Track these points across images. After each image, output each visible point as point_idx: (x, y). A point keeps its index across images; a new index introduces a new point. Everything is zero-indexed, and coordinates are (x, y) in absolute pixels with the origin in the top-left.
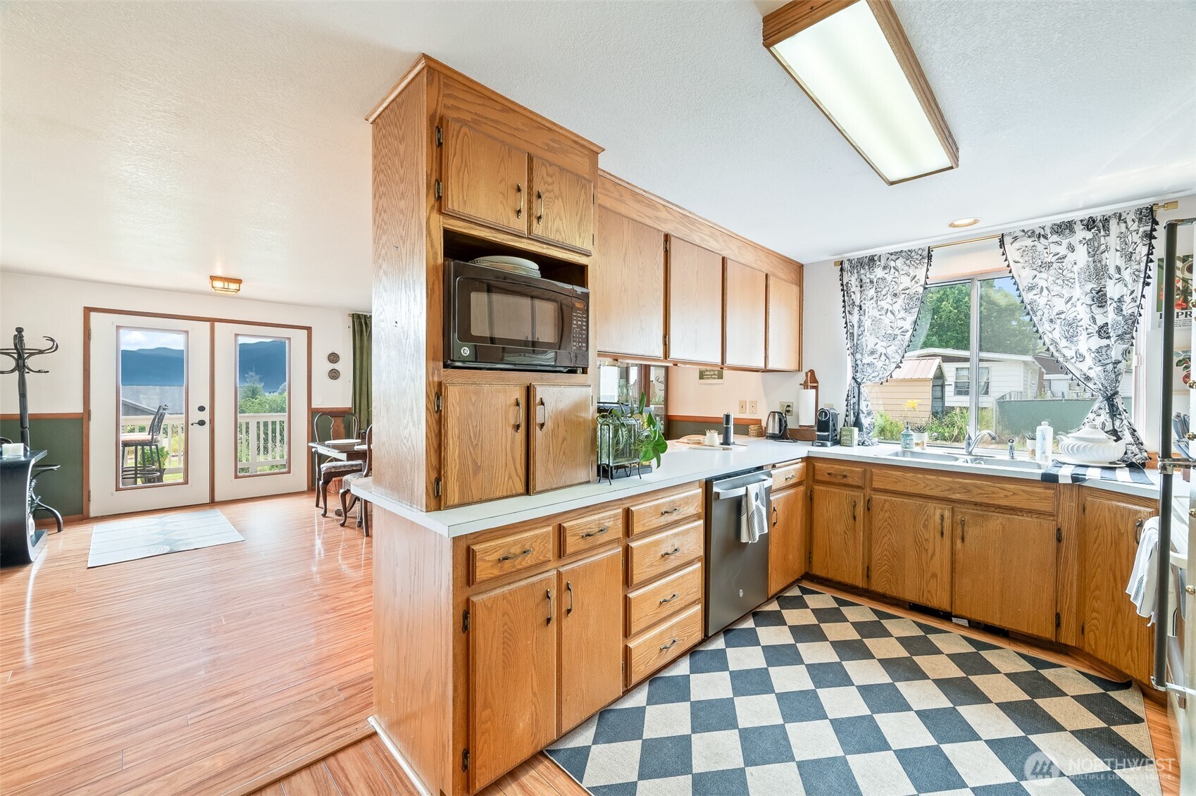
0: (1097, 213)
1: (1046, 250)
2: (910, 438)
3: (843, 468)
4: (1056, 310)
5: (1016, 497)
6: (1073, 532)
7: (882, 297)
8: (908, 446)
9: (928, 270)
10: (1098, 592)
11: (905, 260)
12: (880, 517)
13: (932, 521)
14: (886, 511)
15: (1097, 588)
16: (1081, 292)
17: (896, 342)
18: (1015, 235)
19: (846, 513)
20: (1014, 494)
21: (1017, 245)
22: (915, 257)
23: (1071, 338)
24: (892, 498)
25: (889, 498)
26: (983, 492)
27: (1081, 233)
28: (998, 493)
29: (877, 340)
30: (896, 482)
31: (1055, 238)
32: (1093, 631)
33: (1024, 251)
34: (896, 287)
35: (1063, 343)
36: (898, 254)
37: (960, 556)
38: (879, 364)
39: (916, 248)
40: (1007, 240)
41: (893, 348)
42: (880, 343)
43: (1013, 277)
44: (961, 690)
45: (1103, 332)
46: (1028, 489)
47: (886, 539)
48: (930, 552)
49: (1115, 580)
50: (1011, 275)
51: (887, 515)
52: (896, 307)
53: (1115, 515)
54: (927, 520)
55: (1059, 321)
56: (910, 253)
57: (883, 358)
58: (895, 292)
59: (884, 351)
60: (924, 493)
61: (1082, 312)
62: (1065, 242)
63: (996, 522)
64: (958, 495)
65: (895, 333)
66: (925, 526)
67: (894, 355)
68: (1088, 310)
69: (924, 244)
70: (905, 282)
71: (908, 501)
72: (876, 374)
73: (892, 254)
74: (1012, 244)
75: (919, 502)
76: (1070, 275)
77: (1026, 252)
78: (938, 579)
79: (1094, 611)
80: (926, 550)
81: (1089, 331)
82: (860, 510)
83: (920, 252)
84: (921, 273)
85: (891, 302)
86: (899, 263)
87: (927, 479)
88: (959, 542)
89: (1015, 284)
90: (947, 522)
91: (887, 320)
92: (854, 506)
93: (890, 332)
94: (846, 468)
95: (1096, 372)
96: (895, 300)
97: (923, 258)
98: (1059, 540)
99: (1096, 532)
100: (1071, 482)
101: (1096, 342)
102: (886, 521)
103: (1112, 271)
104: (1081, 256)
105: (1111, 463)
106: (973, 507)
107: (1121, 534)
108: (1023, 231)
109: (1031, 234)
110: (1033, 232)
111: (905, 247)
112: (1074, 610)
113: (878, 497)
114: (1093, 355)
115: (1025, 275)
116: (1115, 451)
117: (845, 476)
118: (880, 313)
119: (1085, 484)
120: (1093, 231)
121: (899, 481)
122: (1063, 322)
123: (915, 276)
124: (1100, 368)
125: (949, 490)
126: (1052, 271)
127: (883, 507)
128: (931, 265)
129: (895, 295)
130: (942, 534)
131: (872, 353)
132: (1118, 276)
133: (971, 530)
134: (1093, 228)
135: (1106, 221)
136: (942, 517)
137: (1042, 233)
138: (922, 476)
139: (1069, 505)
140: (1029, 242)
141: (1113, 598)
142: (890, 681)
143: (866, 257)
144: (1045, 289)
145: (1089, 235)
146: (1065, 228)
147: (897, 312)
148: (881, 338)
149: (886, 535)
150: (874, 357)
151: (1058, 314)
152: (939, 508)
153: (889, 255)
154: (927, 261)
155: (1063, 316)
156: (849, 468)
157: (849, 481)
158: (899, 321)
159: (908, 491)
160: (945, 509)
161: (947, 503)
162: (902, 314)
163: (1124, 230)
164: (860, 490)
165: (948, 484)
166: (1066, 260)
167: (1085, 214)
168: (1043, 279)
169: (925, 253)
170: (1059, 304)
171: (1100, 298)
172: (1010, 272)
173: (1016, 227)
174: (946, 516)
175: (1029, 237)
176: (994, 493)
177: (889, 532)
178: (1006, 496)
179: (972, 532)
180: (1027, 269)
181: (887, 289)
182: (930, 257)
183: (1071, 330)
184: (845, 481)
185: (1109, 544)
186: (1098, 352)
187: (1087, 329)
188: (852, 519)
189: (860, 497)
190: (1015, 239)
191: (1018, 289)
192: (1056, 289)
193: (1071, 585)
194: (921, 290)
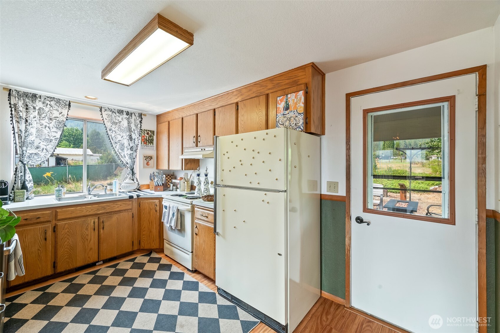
0: (130, 111)
1: (115, 118)
2: (61, 191)
3: (36, 213)
4: (118, 140)
5: (121, 206)
6: (136, 213)
7: (42, 118)
8: (60, 195)
9: (68, 111)
10: (145, 229)
11: (55, 103)
12: (61, 233)
13: (90, 225)
14: (66, 229)
15: (144, 228)
16: (126, 135)
17: (52, 143)
18: (106, 109)
19: (39, 238)
20: (121, 205)
21: (106, 113)
22: (62, 103)
23: (123, 150)
24: (69, 222)
25: (67, 222)
26: (110, 207)
27: (125, 116)
28: (115, 206)
29: (40, 141)
30: (72, 213)
31: (118, 114)
32: (143, 241)
33: (109, 116)
34: (51, 115)
35: (120, 151)
36: (52, 99)
37: (102, 236)
38: (42, 154)
39: (63, 99)
40: (103, 110)
41: (50, 146)
42: (42, 143)
43: (104, 124)
44: (128, 281)
45: (131, 148)
46: (124, 203)
47: (66, 243)
48: (89, 240)
49: (149, 223)
50: (104, 123)
51: (66, 230)
52: (51, 125)
53: (149, 204)
54: (87, 226)
55: (119, 143)
56: (59, 100)
57: (44, 151)
58: (51, 117)
59: (45, 147)
60: (86, 214)
61: (126, 142)
62: (121, 117)
63: (115, 217)
64: (101, 211)
65: (51, 138)
66: (87, 229)
67: (50, 150)
68: (128, 141)
69: (67, 98)
70: (56, 114)
71: (78, 220)
72: (40, 159)
73: (48, 97)
74: (104, 111)
75: (83, 219)
76: (122, 128)
77: (109, 117)
78: (93, 250)
79: (144, 235)
80: (87, 240)
81: (128, 148)
82: (50, 233)
83: (65, 102)
84: (65, 111)
85: (48, 122)
86: (53, 103)
87: (87, 208)
88: (102, 231)
89: (105, 127)
90: (96, 224)
91: (46, 131)
92: (46, 233)
93: (47, 137)
94: (39, 213)
95: (129, 161)
96: (50, 122)
97: (66, 105)
98: (133, 217)
99: (144, 211)
100: (137, 197)
101: (129, 152)
102: (66, 234)
103: (133, 130)
104: (125, 123)
105: (134, 190)
106: (106, 214)
107: (151, 209)
108: (108, 108)
109: (111, 111)
110: (112, 110)
111: (57, 96)
112: (137, 238)
113: (60, 223)
114: (128, 156)
115: (108, 124)
116: (135, 186)
117: (39, 218)
118: (42, 127)
119: (140, 197)
120: (128, 116)
121: (73, 212)
122: (120, 144)
123: (62, 112)
124: (131, 160)
125: (97, 210)
126: (117, 126)
127: (64, 227)
128: (70, 110)
129: (51, 119)
130: (94, 229)
131: (38, 148)
132: (134, 132)
133: (106, 223)
134: (129, 115)
135: (131, 114)
136: (94, 223)
137: (114, 111)
138: (85, 207)
139: (135, 205)
140: (110, 113)
141: (149, 229)
142: (108, 297)
143: (31, 93)
144: (114, 131)
145: (127, 117)
146: (121, 112)
147: (51, 128)
148: (42, 140)
149: (66, 241)
150: (39, 150)
151: (119, 141)
152: (93, 219)
153: (46, 97)
154: (68, 107)
155: (120, 142)
156: (41, 213)
157: (42, 220)
158: (52, 133)
159: (78, 216)
160: (95, 219)
161: (95, 216)
162: (55, 129)
163: (135, 118)
164: (48, 223)
165: (97, 208)
166: (121, 123)
167: (127, 110)
168: (114, 128)
169: (68, 103)
170: (119, 138)
171: (131, 138)
172: (104, 122)
173: (107, 106)
174: (96, 222)
175: (110, 111)
176: (114, 207)
177: (68, 239)
178: (118, 207)
179: (106, 224)
180: (109, 123)
181: (45, 114)
182: (69, 105)
183: (123, 147)
184: (38, 220)
185: (148, 213)
186: (130, 155)
187: (127, 147)
188: (44, 241)
189: (49, 227)
190: (106, 110)
191: (106, 129)
192: (118, 132)
193: (136, 230)
194: (65, 120)
